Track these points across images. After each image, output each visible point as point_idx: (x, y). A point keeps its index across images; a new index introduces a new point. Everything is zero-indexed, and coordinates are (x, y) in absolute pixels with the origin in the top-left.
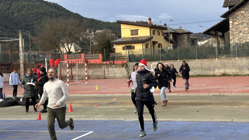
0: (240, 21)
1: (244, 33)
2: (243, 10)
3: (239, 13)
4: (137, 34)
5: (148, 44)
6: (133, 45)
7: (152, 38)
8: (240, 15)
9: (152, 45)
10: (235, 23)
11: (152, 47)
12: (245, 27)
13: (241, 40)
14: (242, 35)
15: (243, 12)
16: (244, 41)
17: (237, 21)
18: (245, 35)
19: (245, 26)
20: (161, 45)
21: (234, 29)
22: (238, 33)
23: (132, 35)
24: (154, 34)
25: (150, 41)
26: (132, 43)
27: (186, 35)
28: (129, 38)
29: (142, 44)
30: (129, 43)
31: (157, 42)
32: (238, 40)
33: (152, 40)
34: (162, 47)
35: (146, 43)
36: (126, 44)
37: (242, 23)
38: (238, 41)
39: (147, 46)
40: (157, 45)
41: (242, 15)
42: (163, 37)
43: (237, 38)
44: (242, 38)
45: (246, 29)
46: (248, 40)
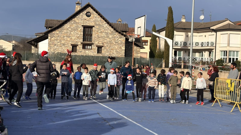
0: (56, 38)
1: (57, 46)
2: (58, 31)
3: (55, 33)
8: (56, 34)
10: (52, 39)
12: (58, 42)
13: (55, 50)
14: (56, 47)
15: (58, 32)
16: (57, 51)
17: (53, 37)
18: (58, 48)
19: (59, 41)
21: (51, 43)
22: (53, 45)
37: (57, 40)
38: (53, 51)
41: (57, 34)
43: (52, 49)
44: (56, 49)
45: (59, 44)
46: (59, 51)
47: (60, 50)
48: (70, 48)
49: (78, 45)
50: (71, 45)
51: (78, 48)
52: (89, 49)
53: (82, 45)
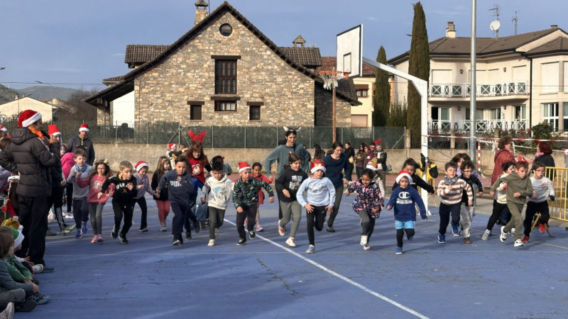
0: (152, 89)
1: (156, 107)
2: (156, 72)
3: (150, 75)
8: (152, 79)
10: (144, 90)
12: (158, 98)
13: (152, 117)
14: (152, 109)
15: (156, 74)
16: (155, 120)
17: (146, 87)
18: (158, 110)
19: (159, 96)
21: (141, 100)
22: (147, 106)
32: (146, 117)
37: (154, 92)
38: (146, 119)
41: (155, 78)
43: (145, 115)
44: (152, 115)
45: (160, 101)
46: (161, 119)
47: (162, 115)
48: (186, 109)
49: (203, 103)
50: (189, 103)
51: (203, 109)
52: (231, 111)
53: (213, 102)
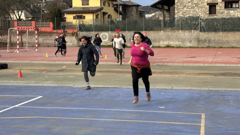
1: (188, 8)
4: (88, 4)
5: (98, 15)
6: (84, 15)
7: (102, 9)
9: (102, 16)
11: (102, 18)
12: (189, 2)
13: (185, 14)
14: (185, 9)
16: (187, 15)
20: (111, 16)
21: (179, 4)
22: (182, 7)
23: (83, 5)
24: (104, 5)
25: (100, 12)
26: (83, 13)
27: (134, 7)
28: (80, 8)
29: (92, 15)
30: (80, 13)
31: (107, 13)
32: (182, 14)
33: (102, 11)
34: (111, 18)
35: (96, 14)
36: (76, 13)
39: (97, 17)
40: (107, 16)
42: (113, 8)
44: (185, 13)
48: (206, 8)
51: (218, 8)
53: (224, 3)
